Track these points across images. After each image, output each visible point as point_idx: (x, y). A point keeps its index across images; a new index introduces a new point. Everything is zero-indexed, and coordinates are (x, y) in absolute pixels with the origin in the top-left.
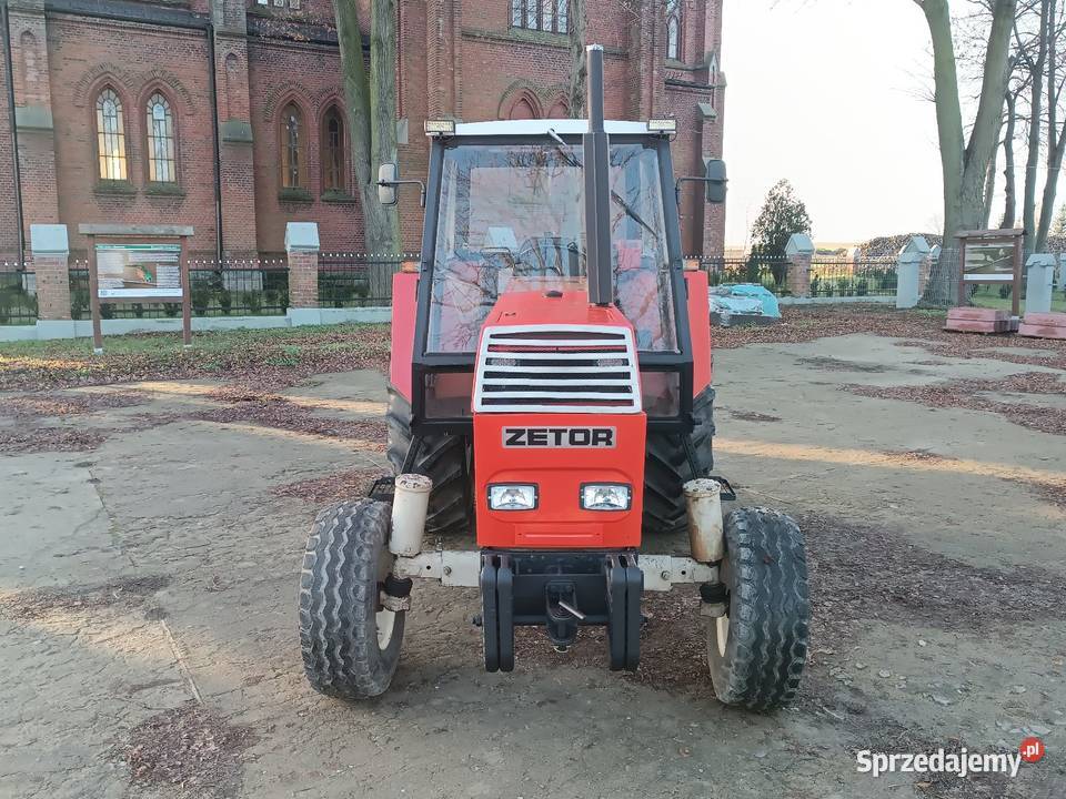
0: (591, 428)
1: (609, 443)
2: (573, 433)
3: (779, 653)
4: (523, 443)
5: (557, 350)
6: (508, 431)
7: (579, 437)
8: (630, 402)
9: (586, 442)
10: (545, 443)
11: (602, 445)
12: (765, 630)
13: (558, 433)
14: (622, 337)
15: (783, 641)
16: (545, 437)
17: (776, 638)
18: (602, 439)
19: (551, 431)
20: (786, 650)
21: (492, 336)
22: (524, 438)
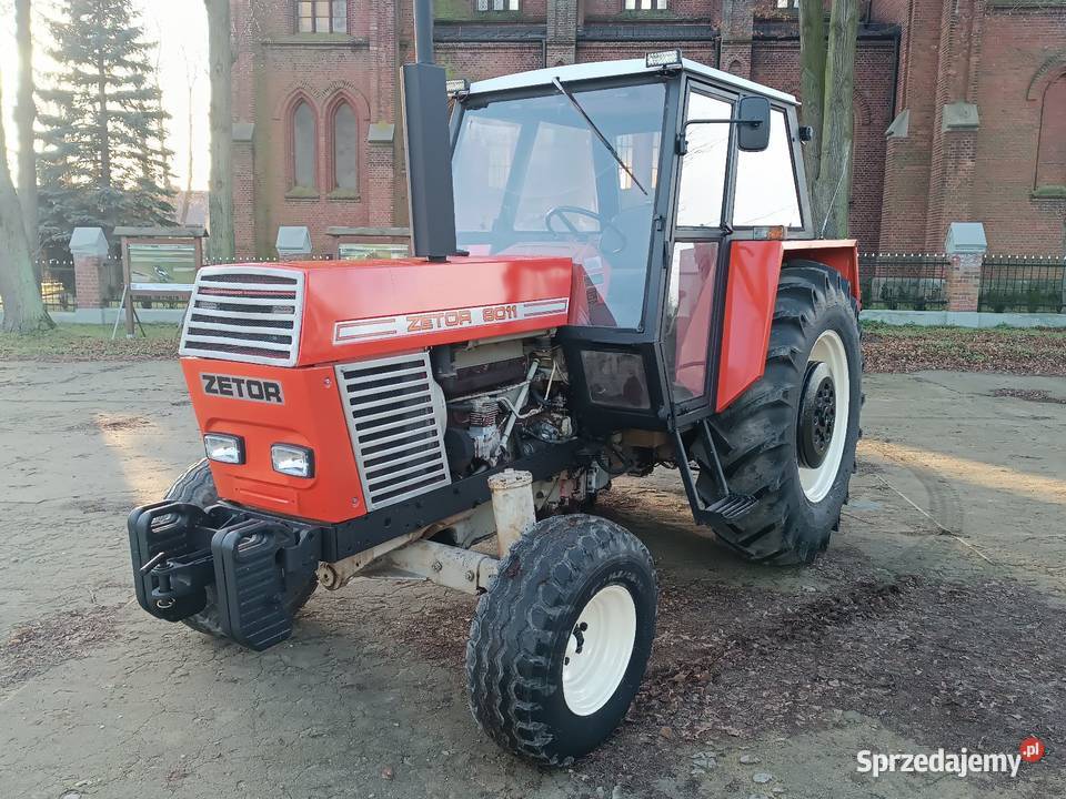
0: (262, 381)
1: (279, 400)
2: (250, 383)
3: (497, 690)
4: (216, 391)
5: (244, 294)
6: (204, 377)
7: (255, 390)
8: (286, 354)
9: (260, 396)
10: (231, 393)
11: (274, 399)
12: (485, 655)
13: (239, 382)
14: (294, 282)
15: (501, 675)
16: (230, 386)
17: (493, 668)
18: (272, 394)
19: (234, 380)
20: (504, 685)
21: (204, 278)
22: (216, 386)
